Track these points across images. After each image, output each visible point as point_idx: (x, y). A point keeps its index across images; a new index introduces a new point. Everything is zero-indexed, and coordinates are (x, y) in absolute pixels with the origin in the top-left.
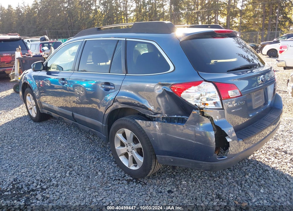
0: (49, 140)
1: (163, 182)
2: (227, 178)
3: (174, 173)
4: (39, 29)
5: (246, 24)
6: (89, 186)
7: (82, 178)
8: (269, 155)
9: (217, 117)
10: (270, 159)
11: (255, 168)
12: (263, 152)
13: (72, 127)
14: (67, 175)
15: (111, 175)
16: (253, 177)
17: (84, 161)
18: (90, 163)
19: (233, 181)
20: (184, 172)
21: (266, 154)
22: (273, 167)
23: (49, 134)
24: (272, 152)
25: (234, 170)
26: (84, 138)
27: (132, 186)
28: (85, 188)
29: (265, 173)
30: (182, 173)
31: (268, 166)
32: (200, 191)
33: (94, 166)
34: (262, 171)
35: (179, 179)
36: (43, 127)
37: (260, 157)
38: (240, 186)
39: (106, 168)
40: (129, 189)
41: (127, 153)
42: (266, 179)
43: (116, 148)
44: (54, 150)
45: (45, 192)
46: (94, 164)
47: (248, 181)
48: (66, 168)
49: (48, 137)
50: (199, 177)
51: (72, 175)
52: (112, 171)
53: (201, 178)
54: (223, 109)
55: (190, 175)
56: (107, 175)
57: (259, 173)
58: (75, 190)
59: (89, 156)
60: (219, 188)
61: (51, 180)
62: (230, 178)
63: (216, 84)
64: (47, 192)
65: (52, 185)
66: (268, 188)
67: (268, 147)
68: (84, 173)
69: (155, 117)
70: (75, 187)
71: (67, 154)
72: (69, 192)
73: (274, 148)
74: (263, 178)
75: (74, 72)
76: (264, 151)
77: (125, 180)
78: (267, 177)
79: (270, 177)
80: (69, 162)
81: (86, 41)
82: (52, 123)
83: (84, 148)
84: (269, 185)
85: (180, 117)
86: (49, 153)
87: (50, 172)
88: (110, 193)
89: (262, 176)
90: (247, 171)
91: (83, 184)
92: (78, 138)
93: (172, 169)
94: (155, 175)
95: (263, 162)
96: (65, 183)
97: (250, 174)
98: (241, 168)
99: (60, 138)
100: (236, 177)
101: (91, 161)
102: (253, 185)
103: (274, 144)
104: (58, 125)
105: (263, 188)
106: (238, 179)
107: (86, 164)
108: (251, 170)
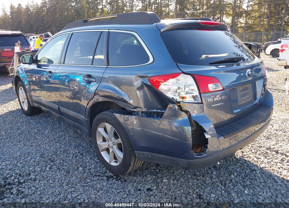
0: (36, 134)
1: (143, 180)
2: (211, 178)
3: (157, 170)
4: (47, 27)
5: (251, 24)
6: (67, 181)
7: (61, 172)
8: (259, 155)
9: (195, 112)
10: (259, 158)
11: (243, 168)
12: (253, 151)
13: (62, 121)
14: (47, 169)
15: (92, 170)
16: (239, 177)
17: (67, 155)
18: (72, 158)
19: (217, 180)
20: (168, 170)
21: (256, 153)
22: (261, 167)
23: (38, 127)
24: (263, 151)
25: (220, 169)
26: (71, 132)
27: (111, 182)
28: (63, 183)
29: (252, 173)
30: (165, 171)
31: (256, 166)
32: (181, 190)
33: (77, 161)
34: (250, 171)
35: (161, 177)
36: (33, 121)
37: (250, 156)
38: (224, 186)
39: (88, 164)
40: (107, 186)
41: (108, 148)
42: (252, 179)
43: (98, 143)
44: (39, 144)
45: (21, 186)
46: (77, 159)
47: (233, 181)
48: (47, 162)
49: (36, 131)
50: (182, 176)
51: (52, 169)
52: (93, 166)
53: (184, 176)
54: (202, 103)
55: (173, 172)
56: (88, 170)
57: (246, 173)
58: (52, 185)
59: (73, 151)
60: (201, 188)
61: (30, 174)
62: (215, 177)
63: (194, 77)
64: (23, 187)
65: (29, 179)
66: (253, 189)
67: (258, 146)
68: (64, 167)
69: (134, 112)
70: (52, 182)
71: (52, 148)
72: (45, 187)
73: (265, 147)
74: (250, 179)
75: (61, 65)
76: (255, 150)
77: (106, 176)
78: (254, 177)
79: (257, 178)
80: (52, 156)
81: (73, 33)
82: (43, 117)
83: (70, 143)
84: (254, 185)
85: (159, 111)
86: (34, 146)
87: (31, 166)
88: (87, 189)
89: (249, 176)
90: (233, 170)
91: (62, 179)
92: (66, 132)
93: (156, 167)
94: (137, 172)
95: (252, 162)
96: (44, 177)
97: (236, 174)
98: (227, 167)
99: (48, 132)
100: (221, 177)
101: (75, 156)
102: (238, 185)
103: (266, 143)
104: (49, 119)
105: (247, 189)
106: (222, 179)
107: (69, 158)
108: (237, 170)
